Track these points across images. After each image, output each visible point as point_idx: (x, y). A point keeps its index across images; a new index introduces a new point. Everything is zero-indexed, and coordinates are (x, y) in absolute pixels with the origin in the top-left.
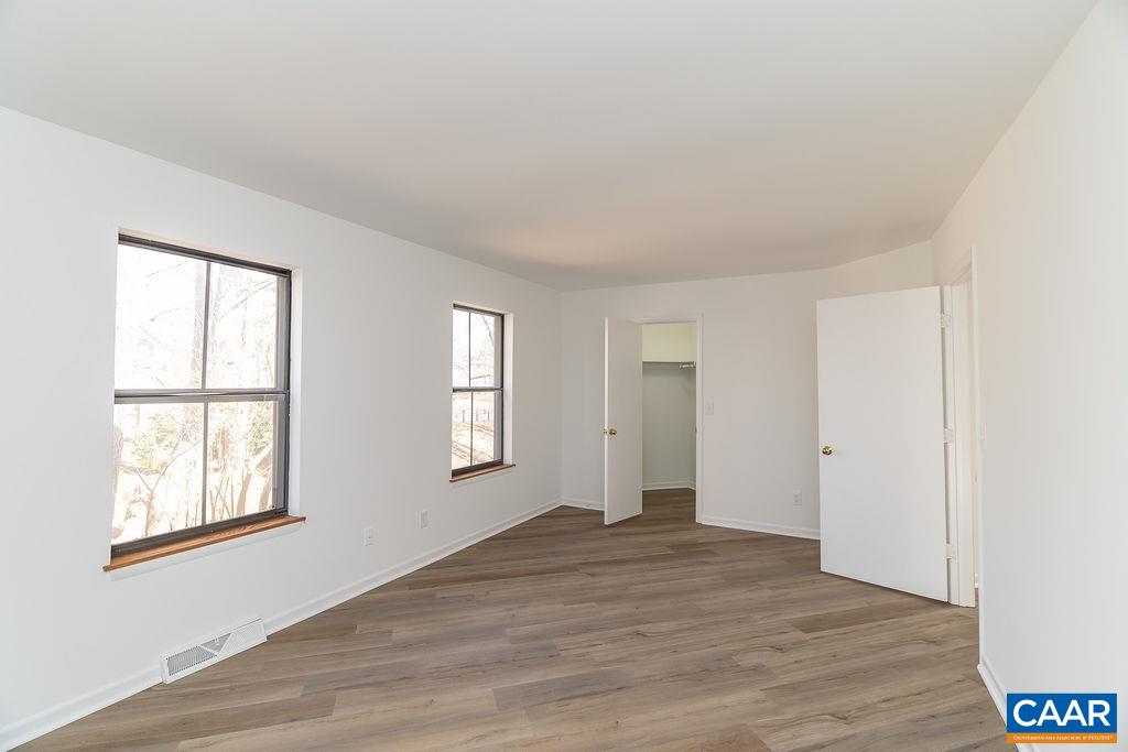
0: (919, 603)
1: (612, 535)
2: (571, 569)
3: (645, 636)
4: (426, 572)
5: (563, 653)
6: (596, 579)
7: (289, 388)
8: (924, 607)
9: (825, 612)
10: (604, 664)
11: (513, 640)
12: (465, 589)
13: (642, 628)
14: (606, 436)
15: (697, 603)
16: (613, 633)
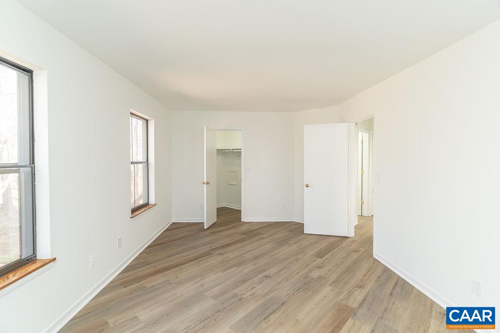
0: (340, 239)
1: (213, 233)
2: (208, 254)
3: (270, 277)
4: (125, 275)
5: (243, 296)
6: (226, 256)
7: (33, 163)
8: (342, 240)
9: (319, 249)
10: (266, 294)
11: (215, 297)
12: (160, 278)
13: (266, 273)
14: (205, 186)
15: (276, 256)
16: (256, 279)
